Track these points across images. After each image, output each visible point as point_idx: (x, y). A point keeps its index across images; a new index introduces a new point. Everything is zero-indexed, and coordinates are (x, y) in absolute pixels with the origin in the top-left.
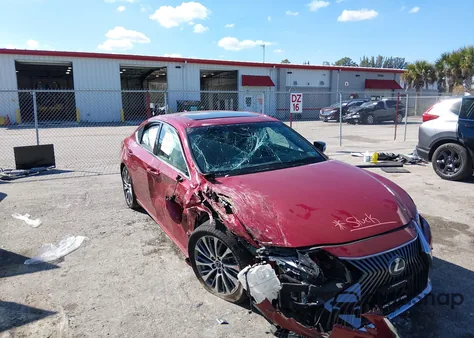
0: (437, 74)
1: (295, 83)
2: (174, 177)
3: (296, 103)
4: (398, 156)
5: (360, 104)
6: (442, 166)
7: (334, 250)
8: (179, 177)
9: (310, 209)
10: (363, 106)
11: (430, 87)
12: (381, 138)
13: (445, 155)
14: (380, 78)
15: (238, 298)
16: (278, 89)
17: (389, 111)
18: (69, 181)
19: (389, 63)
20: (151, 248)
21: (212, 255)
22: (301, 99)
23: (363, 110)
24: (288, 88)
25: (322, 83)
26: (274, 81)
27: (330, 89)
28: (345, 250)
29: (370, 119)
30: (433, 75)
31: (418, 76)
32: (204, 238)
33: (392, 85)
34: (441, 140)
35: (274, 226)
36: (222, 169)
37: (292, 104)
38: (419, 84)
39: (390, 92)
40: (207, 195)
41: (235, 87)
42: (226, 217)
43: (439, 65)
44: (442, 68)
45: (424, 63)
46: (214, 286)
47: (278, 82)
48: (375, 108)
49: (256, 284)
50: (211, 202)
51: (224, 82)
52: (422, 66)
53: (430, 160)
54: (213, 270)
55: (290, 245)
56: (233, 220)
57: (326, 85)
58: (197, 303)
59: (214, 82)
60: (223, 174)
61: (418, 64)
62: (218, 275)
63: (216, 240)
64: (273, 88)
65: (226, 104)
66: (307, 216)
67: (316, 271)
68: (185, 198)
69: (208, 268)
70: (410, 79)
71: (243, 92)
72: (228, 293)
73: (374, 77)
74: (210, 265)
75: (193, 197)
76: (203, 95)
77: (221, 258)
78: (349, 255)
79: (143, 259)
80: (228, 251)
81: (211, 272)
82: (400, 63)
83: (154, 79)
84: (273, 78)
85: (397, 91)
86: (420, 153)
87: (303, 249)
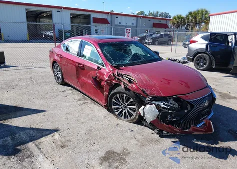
0: (186, 22)
1: (120, 23)
2: (96, 68)
3: (128, 33)
4: (177, 60)
5: (152, 35)
6: (198, 64)
7: (184, 97)
8: (99, 68)
9: (169, 81)
10: (154, 36)
11: (183, 28)
12: (165, 52)
13: (200, 59)
14: (160, 23)
15: (135, 121)
16: (112, 26)
17: (166, 39)
18: (17, 71)
19: (161, 15)
20: (81, 102)
21: (122, 103)
22: (130, 32)
23: (153, 38)
24: (116, 26)
25: (133, 24)
26: (110, 22)
27: (137, 27)
28: (188, 97)
29: (157, 43)
30: (185, 22)
31: (178, 22)
32: (118, 96)
33: (165, 26)
34: (199, 52)
35: (156, 88)
36: (120, 63)
37: (126, 34)
38: (178, 26)
39: (164, 29)
40: (118, 75)
41: (90, 23)
42: (130, 85)
43: (187, 17)
44: (189, 19)
45: (181, 16)
46: (122, 117)
47: (112, 22)
48: (160, 37)
49: (148, 113)
50: (121, 78)
51: (82, 20)
52: (180, 17)
53: (193, 62)
54: (122, 109)
55: (164, 96)
56: (134, 86)
57: (135, 25)
58: (116, 124)
59: (77, 21)
60: (122, 66)
61: (178, 16)
62: (124, 111)
63: (125, 96)
64: (109, 25)
65: (84, 33)
66: (169, 83)
67: (177, 106)
68: (105, 77)
69: (119, 109)
70: (174, 24)
71: (94, 27)
72: (130, 119)
73: (157, 22)
74: (120, 107)
75: (110, 77)
76: (72, 27)
77: (127, 104)
78: (190, 99)
79: (80, 107)
80: (132, 100)
81: (121, 110)
82: (167, 16)
83: (43, 17)
84: (109, 20)
85: (167, 29)
86: (188, 58)
87: (171, 97)
